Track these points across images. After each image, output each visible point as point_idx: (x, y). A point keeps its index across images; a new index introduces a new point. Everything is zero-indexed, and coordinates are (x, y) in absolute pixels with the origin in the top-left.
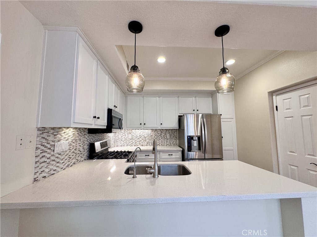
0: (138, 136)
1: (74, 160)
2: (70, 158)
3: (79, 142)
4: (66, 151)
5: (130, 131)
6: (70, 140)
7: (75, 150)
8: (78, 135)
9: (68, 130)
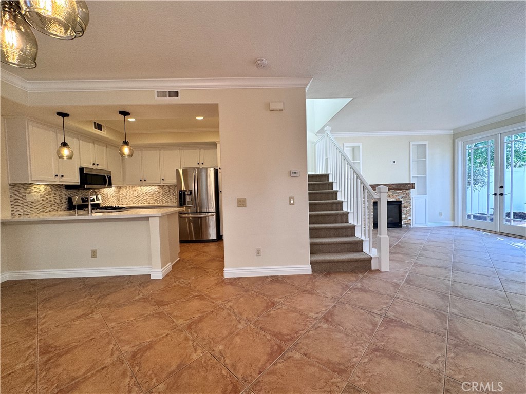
0: (145, 193)
1: (49, 209)
2: (44, 206)
3: (53, 195)
4: (39, 201)
5: (135, 188)
6: (42, 193)
7: (50, 201)
8: (51, 190)
9: (39, 186)
